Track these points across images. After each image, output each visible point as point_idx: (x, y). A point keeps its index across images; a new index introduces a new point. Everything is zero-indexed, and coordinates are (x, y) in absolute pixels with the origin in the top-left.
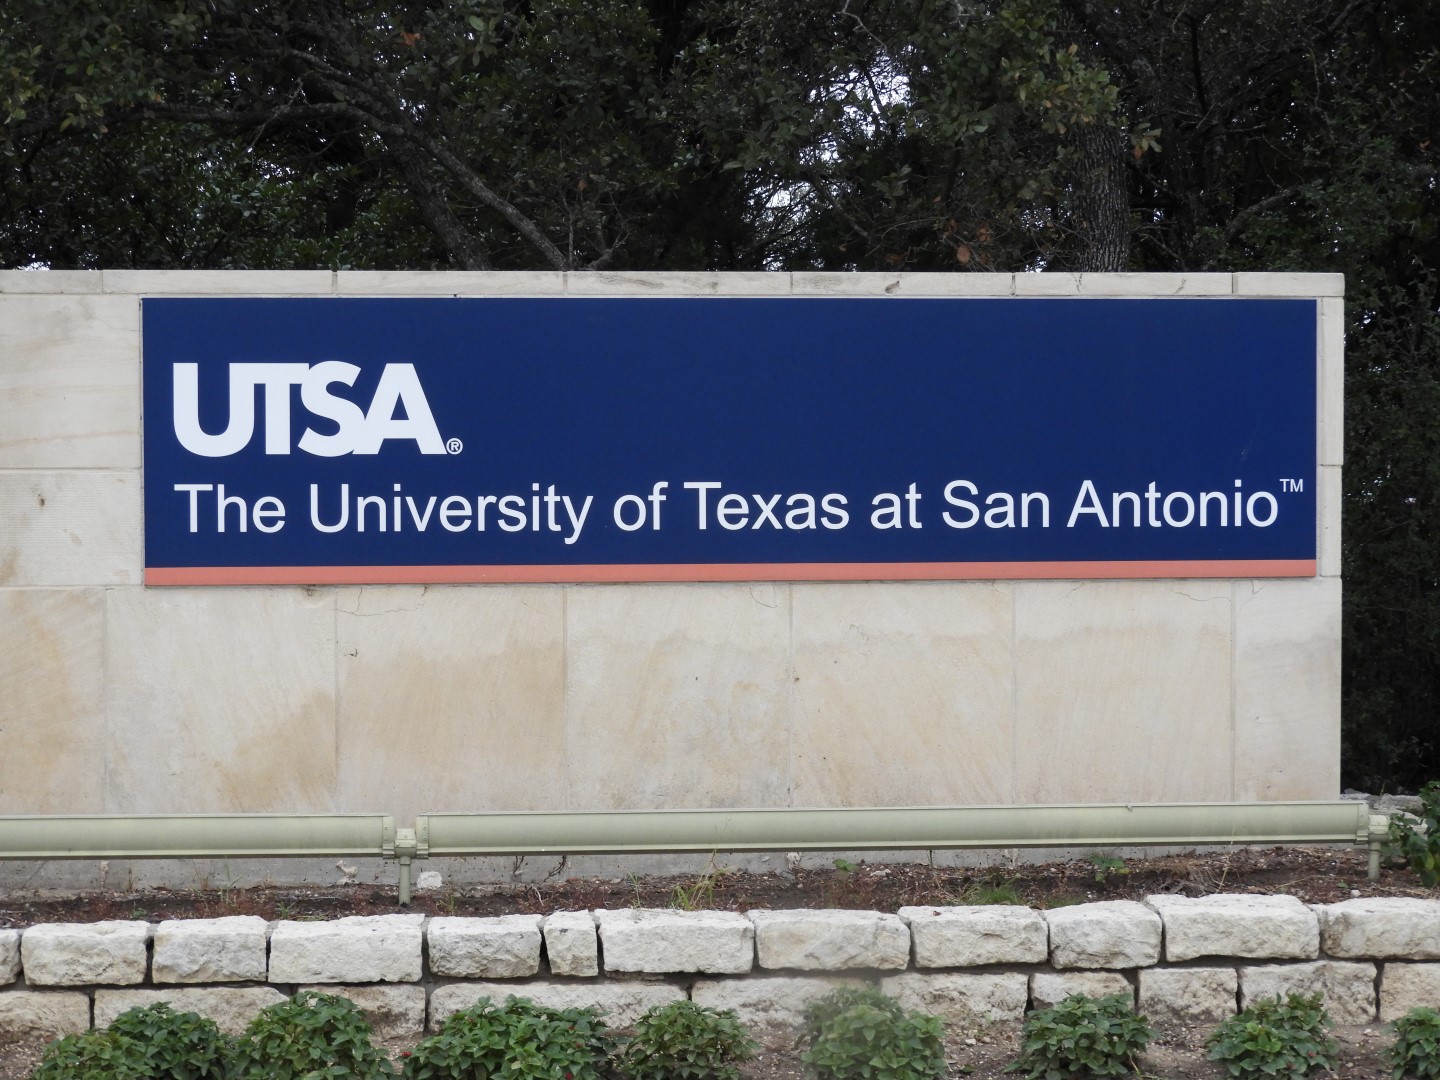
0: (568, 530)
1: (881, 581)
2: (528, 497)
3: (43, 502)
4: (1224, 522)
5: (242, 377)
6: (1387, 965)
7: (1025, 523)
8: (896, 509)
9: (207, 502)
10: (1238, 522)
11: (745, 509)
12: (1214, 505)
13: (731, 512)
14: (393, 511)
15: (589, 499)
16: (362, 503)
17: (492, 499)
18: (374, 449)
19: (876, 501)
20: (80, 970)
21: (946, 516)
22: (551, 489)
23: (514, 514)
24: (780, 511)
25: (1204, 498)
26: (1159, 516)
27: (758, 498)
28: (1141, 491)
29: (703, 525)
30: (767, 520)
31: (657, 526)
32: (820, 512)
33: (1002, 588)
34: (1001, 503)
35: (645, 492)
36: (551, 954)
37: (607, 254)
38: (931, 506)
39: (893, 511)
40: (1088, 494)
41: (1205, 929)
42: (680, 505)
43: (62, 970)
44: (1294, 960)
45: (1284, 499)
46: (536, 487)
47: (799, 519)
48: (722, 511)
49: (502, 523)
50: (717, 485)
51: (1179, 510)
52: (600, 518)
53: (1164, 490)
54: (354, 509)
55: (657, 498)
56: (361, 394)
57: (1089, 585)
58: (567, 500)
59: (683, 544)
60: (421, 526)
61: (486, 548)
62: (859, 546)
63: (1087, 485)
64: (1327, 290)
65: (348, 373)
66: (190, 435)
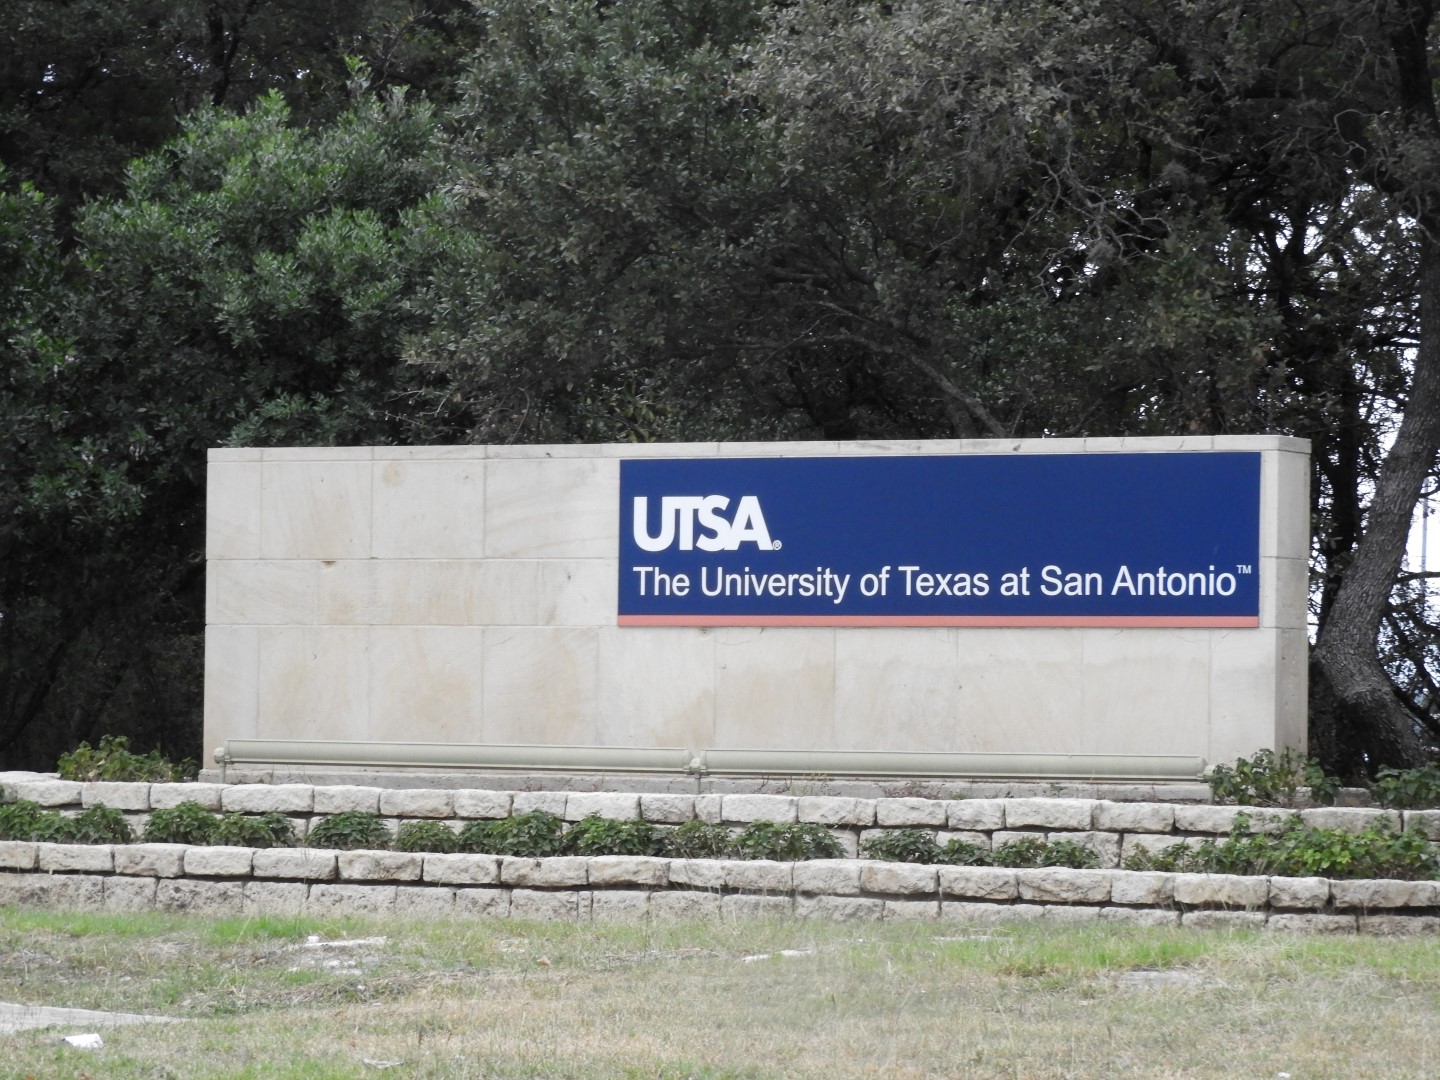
0: (836, 595)
1: (1008, 627)
2: (815, 574)
3: (569, 577)
4: (1203, 593)
5: (669, 504)
6: (1126, 835)
7: (1088, 593)
8: (1015, 583)
9: (650, 576)
10: (1212, 593)
11: (932, 583)
12: (1197, 582)
13: (923, 584)
14: (746, 584)
15: (848, 577)
16: (729, 578)
17: (796, 576)
19: (1004, 578)
20: (479, 809)
21: (1043, 588)
22: (828, 571)
23: (810, 585)
24: (951, 584)
25: (1192, 577)
26: (1165, 589)
27: (939, 576)
28: (1155, 572)
29: (909, 593)
30: (944, 590)
31: (884, 593)
32: (973, 585)
33: (1075, 633)
34: (1074, 580)
35: (877, 573)
36: (697, 810)
38: (1035, 582)
39: (1015, 584)
40: (1124, 576)
41: (1027, 810)
42: (897, 580)
43: (471, 809)
44: (1075, 830)
45: (1240, 578)
46: (819, 569)
47: (962, 589)
48: (919, 584)
49: (801, 591)
50: (917, 568)
51: (1177, 584)
52: (853, 587)
53: (1168, 572)
54: (725, 582)
55: (884, 576)
56: (729, 514)
57: (1126, 632)
58: (836, 577)
59: (898, 604)
60: (759, 592)
61: (794, 606)
62: (994, 606)
63: (1124, 569)
64: (1266, 445)
65: (722, 502)
66: (643, 540)
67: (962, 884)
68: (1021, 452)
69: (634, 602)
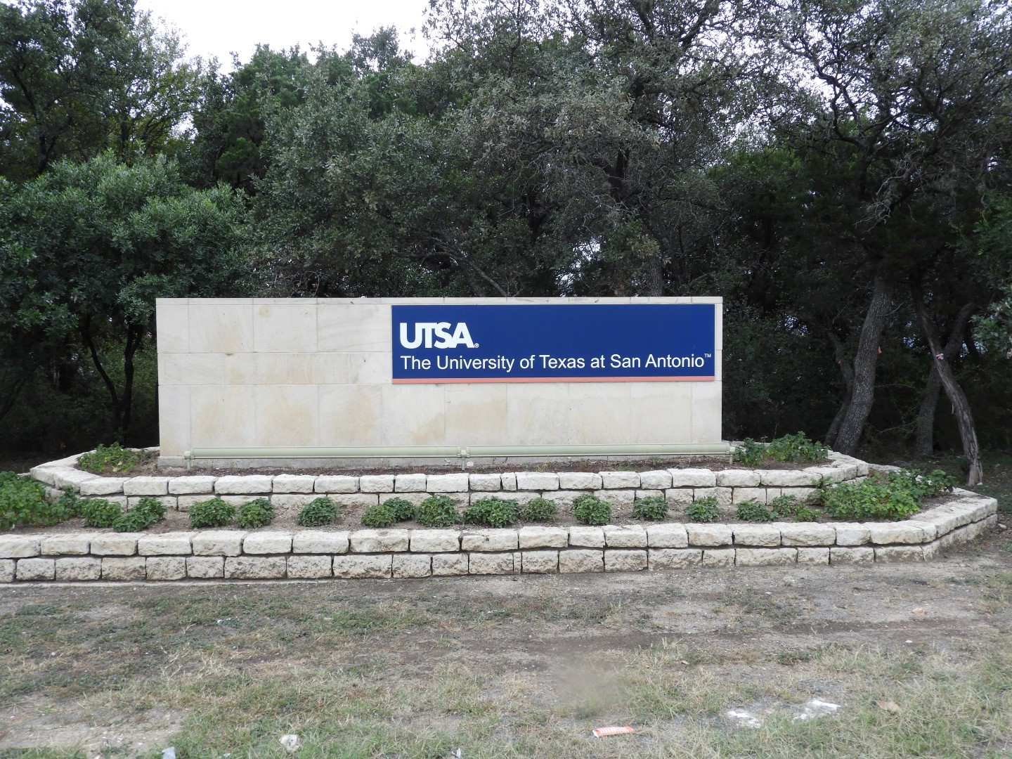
0: (508, 368)
1: (594, 382)
2: (497, 359)
3: (365, 361)
4: (689, 366)
5: (419, 327)
6: (735, 488)
7: (633, 366)
8: (598, 362)
9: (409, 361)
10: (693, 366)
11: (556, 362)
12: (686, 361)
13: (552, 363)
14: (460, 363)
15: (513, 360)
16: (451, 361)
17: (487, 360)
18: (455, 346)
19: (592, 360)
20: (376, 488)
21: (612, 364)
22: (503, 357)
23: (493, 364)
24: (566, 363)
25: (683, 359)
26: (671, 364)
27: (559, 359)
28: (666, 357)
29: (544, 367)
30: (562, 365)
31: (532, 367)
32: (577, 363)
33: (627, 384)
34: (627, 360)
35: (529, 358)
36: (503, 484)
37: (518, 293)
38: (608, 362)
39: (597, 363)
40: (651, 359)
41: (683, 478)
42: (538, 362)
43: (371, 488)
44: (709, 487)
45: (706, 359)
46: (499, 356)
47: (571, 365)
48: (550, 363)
49: (490, 367)
50: (549, 356)
51: (676, 362)
52: (516, 365)
53: (672, 357)
54: (449, 363)
55: (532, 359)
56: (451, 331)
58: (507, 360)
59: (539, 372)
60: (468, 367)
61: (486, 373)
62: (588, 373)
63: (651, 356)
64: (717, 302)
65: (448, 325)
66: (405, 343)
67: (751, 540)
68: (598, 303)
69: (400, 372)
